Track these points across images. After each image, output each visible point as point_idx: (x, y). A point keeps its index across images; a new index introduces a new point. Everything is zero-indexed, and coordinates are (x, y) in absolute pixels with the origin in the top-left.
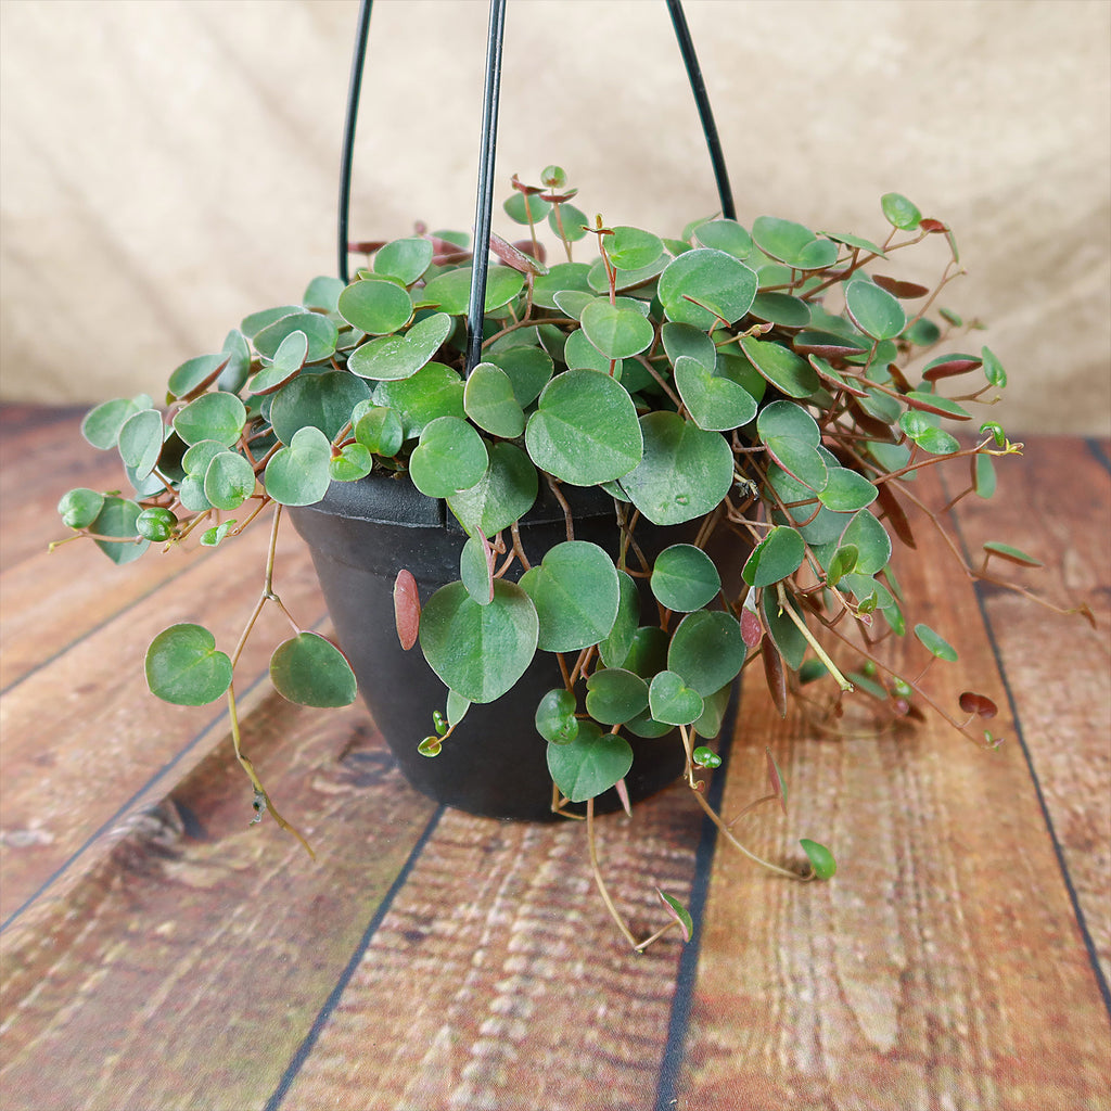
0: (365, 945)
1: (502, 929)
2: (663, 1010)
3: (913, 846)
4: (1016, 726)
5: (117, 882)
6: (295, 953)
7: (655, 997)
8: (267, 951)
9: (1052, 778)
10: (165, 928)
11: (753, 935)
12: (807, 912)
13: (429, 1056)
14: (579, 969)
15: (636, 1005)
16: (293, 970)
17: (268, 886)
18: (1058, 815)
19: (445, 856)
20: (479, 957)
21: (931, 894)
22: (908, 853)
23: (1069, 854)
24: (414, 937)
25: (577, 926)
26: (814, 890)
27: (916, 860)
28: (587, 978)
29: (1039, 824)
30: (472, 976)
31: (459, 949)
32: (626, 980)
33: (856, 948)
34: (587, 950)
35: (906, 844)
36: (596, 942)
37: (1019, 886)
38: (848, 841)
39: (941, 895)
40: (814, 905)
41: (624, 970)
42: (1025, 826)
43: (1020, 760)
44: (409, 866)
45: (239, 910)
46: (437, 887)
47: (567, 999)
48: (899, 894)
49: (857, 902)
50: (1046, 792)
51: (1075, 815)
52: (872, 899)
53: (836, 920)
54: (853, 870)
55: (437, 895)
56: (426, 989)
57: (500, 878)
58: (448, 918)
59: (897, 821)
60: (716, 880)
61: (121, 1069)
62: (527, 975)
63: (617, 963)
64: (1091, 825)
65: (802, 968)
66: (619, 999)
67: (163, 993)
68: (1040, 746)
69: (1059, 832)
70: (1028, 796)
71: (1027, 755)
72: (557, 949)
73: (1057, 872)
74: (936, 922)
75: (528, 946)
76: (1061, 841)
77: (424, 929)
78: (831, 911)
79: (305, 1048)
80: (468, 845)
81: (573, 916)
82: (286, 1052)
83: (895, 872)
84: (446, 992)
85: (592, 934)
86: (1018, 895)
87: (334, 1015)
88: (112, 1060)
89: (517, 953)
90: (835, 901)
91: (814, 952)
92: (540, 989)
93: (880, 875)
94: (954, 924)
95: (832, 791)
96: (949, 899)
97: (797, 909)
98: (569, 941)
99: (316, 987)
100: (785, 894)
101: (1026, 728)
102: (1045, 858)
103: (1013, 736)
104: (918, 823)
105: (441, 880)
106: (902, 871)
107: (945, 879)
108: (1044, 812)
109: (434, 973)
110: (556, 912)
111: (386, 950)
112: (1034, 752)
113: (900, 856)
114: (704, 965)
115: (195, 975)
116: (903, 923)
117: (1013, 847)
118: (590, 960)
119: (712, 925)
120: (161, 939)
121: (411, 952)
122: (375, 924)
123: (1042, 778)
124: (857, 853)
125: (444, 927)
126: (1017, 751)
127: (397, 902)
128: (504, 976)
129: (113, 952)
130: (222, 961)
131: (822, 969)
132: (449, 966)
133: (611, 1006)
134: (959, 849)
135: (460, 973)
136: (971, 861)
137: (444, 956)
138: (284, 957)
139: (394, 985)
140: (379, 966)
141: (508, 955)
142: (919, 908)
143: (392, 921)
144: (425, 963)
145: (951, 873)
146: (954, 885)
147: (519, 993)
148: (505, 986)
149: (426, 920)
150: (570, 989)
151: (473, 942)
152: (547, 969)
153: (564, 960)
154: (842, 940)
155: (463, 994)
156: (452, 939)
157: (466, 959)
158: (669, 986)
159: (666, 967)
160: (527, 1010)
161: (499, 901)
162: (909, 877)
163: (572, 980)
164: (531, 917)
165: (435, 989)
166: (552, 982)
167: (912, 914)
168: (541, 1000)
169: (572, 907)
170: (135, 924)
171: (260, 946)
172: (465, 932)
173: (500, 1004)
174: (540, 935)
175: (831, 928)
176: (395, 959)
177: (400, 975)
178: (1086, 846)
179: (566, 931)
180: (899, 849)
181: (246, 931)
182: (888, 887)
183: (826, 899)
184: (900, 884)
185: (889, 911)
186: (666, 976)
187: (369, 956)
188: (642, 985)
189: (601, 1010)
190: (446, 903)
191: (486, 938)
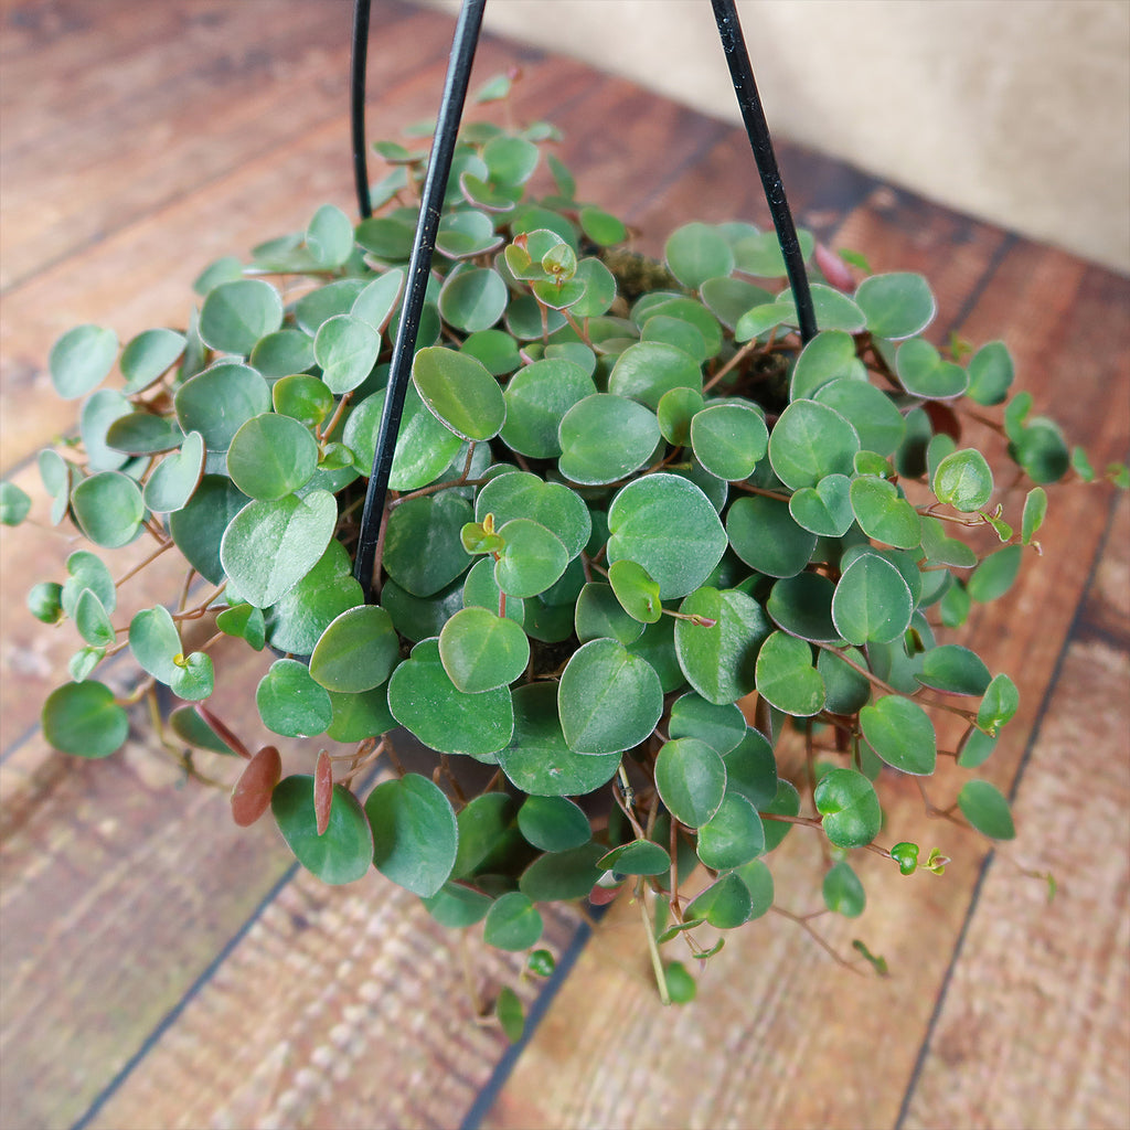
0: (256, 916)
1: (376, 943)
2: (466, 1096)
3: (787, 992)
4: (984, 865)
6: (199, 901)
7: (466, 1080)
8: (176, 892)
9: (978, 949)
10: (108, 827)
11: (585, 1043)
12: (646, 1034)
13: (262, 1069)
14: (419, 1020)
15: (449, 1082)
16: (191, 923)
17: (204, 810)
18: (953, 1006)
20: (344, 969)
21: (770, 1060)
22: (777, 998)
23: (932, 1063)
24: (300, 923)
25: (440, 971)
27: (780, 1010)
28: (421, 1036)
29: (926, 1008)
30: (331, 990)
31: (331, 953)
32: (452, 1050)
33: (665, 1098)
34: (436, 1001)
35: (782, 984)
36: (446, 995)
37: (857, 1084)
39: (779, 1061)
40: (657, 1031)
41: (456, 1038)
42: (911, 1008)
43: (958, 914)
45: (172, 828)
47: (395, 1053)
48: (741, 1047)
49: (697, 1042)
50: (959, 971)
51: (969, 1013)
52: (712, 1042)
54: (715, 1000)
56: (286, 991)
58: (336, 910)
59: (792, 950)
60: (586, 960)
61: (31, 981)
62: (375, 1009)
63: (455, 1026)
64: (975, 1036)
65: (606, 1102)
66: (437, 1071)
67: (84, 905)
68: (993, 900)
69: (941, 1029)
70: (936, 970)
71: (970, 911)
72: (410, 988)
73: (903, 1082)
74: (754, 1096)
75: (389, 974)
76: (935, 1042)
77: (311, 917)
78: (668, 1042)
79: (171, 1018)
81: (440, 955)
82: (155, 1014)
83: (750, 1014)
84: (303, 1002)
85: (447, 983)
86: (849, 1096)
87: (207, 991)
88: (26, 967)
89: (378, 979)
90: (678, 1031)
91: (626, 1088)
92: (378, 1029)
93: (736, 1015)
94: (769, 1107)
96: (783, 1074)
97: (638, 1028)
98: (426, 984)
99: (201, 948)
100: (638, 1002)
101: (996, 868)
102: (901, 1059)
103: (972, 876)
104: (808, 961)
106: (759, 1018)
107: (792, 1046)
108: (941, 995)
109: (300, 976)
110: (427, 942)
111: (270, 928)
112: (983, 907)
113: (767, 1000)
114: (527, 1060)
115: (113, 896)
116: (725, 1084)
117: (880, 1032)
118: (434, 1015)
119: (555, 1016)
120: (99, 840)
121: (290, 942)
122: (272, 896)
123: (967, 948)
124: (732, 977)
125: (330, 920)
126: (963, 899)
128: (356, 1000)
129: (60, 838)
130: (139, 886)
131: (623, 1110)
132: (316, 971)
133: (428, 1075)
134: (829, 1010)
135: (321, 983)
136: (832, 1034)
137: (315, 957)
138: (188, 905)
139: (264, 975)
140: (260, 947)
141: (369, 977)
142: (748, 1072)
143: (289, 895)
144: (297, 961)
145: (803, 1041)
146: (798, 1057)
147: (360, 1027)
148: (352, 1013)
149: (318, 905)
150: (402, 1042)
151: (345, 948)
152: (393, 1009)
153: (411, 1005)
154: (659, 1083)
155: (314, 1009)
156: (330, 939)
157: (332, 967)
158: (484, 1073)
159: (493, 1050)
160: (359, 1049)
161: (386, 908)
162: (761, 1030)
163: (407, 1032)
164: (405, 940)
165: (294, 995)
166: (392, 1026)
167: (739, 1077)
168: (376, 1044)
169: (443, 942)
170: (86, 811)
171: (174, 882)
172: (345, 933)
173: (340, 1033)
174: (404, 966)
175: (656, 1064)
176: (274, 944)
177: (272, 966)
178: (954, 1058)
179: (427, 970)
180: (772, 989)
181: (170, 857)
182: (735, 1034)
183: (670, 1024)
184: (748, 1034)
185: (719, 1065)
186: (488, 1060)
187: (256, 931)
188: (465, 1062)
189: (416, 1078)
190: (342, 891)
191: (358, 949)
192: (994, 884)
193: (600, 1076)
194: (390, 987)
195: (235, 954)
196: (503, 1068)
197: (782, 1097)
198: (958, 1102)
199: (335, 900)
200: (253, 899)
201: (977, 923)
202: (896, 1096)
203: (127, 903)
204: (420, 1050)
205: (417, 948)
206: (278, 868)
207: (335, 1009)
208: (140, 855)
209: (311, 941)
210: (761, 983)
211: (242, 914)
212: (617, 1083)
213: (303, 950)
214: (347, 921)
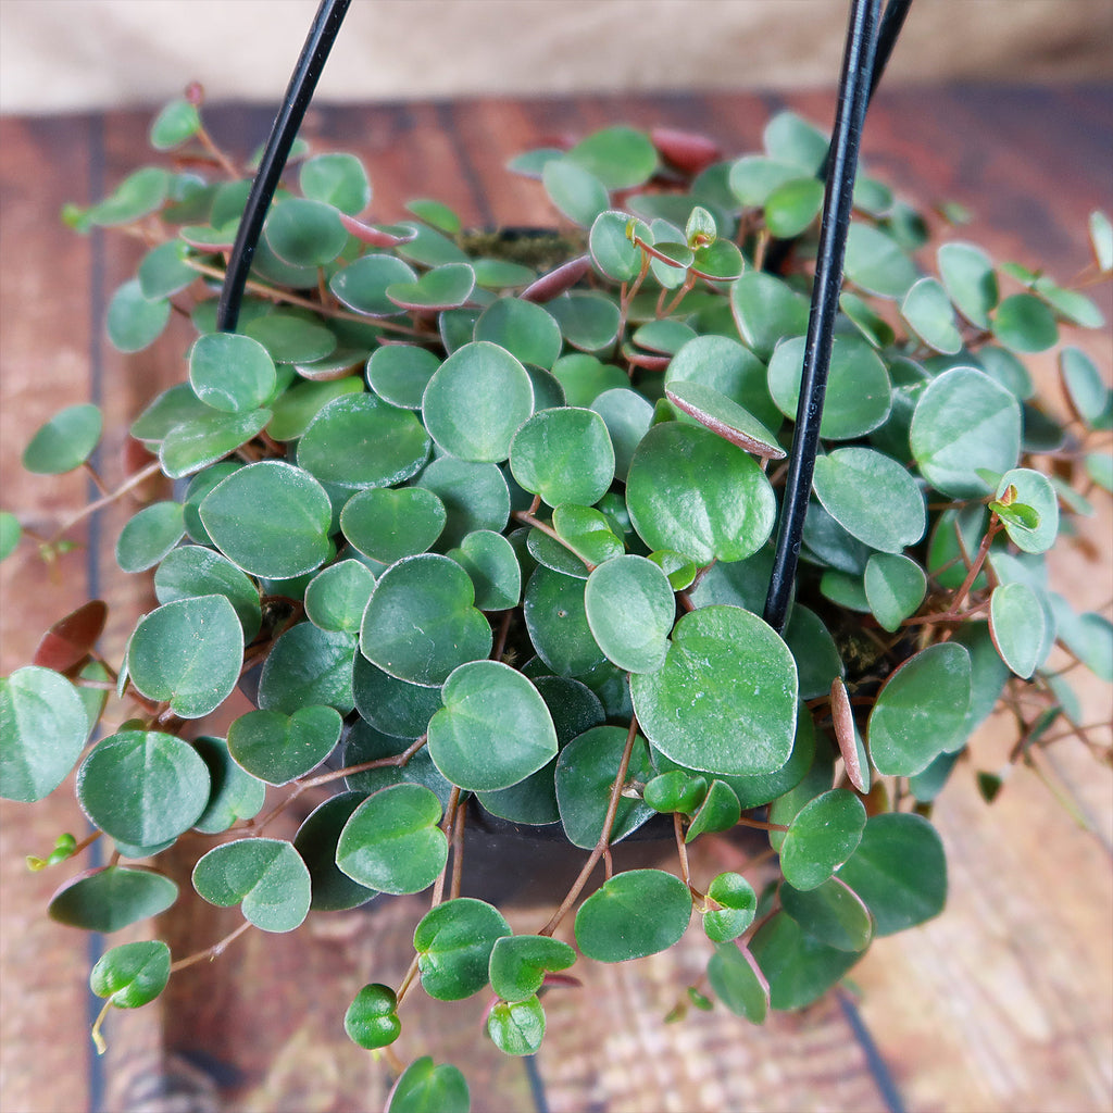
1: (670, 1055)
2: (863, 1084)
14: (771, 1072)
15: (843, 1090)
20: (673, 1102)
28: (789, 1081)
31: (648, 1102)
32: (818, 1064)
34: (765, 1044)
41: (810, 1051)
55: (575, 1038)
58: (608, 1066)
62: (733, 1103)
63: (798, 1045)
66: (827, 1091)
72: (736, 1057)
75: (709, 1066)
77: (597, 1096)
89: (705, 1079)
98: (743, 1040)
118: (779, 1054)
125: (614, 1080)
127: (547, 1072)
133: (826, 1101)
141: (697, 1086)
143: (558, 1100)
149: (590, 1080)
150: (781, 1101)
151: (652, 1085)
152: (744, 1086)
153: (753, 1067)
156: (633, 1094)
159: (839, 1030)
161: (642, 1019)
163: (774, 1091)
166: (759, 1099)
172: (638, 1076)
174: (712, 1046)
188: (834, 1062)
190: (591, 1046)
191: (663, 1074)
194: (721, 1074)
199: (596, 1060)
204: (801, 1091)
214: (627, 1064)
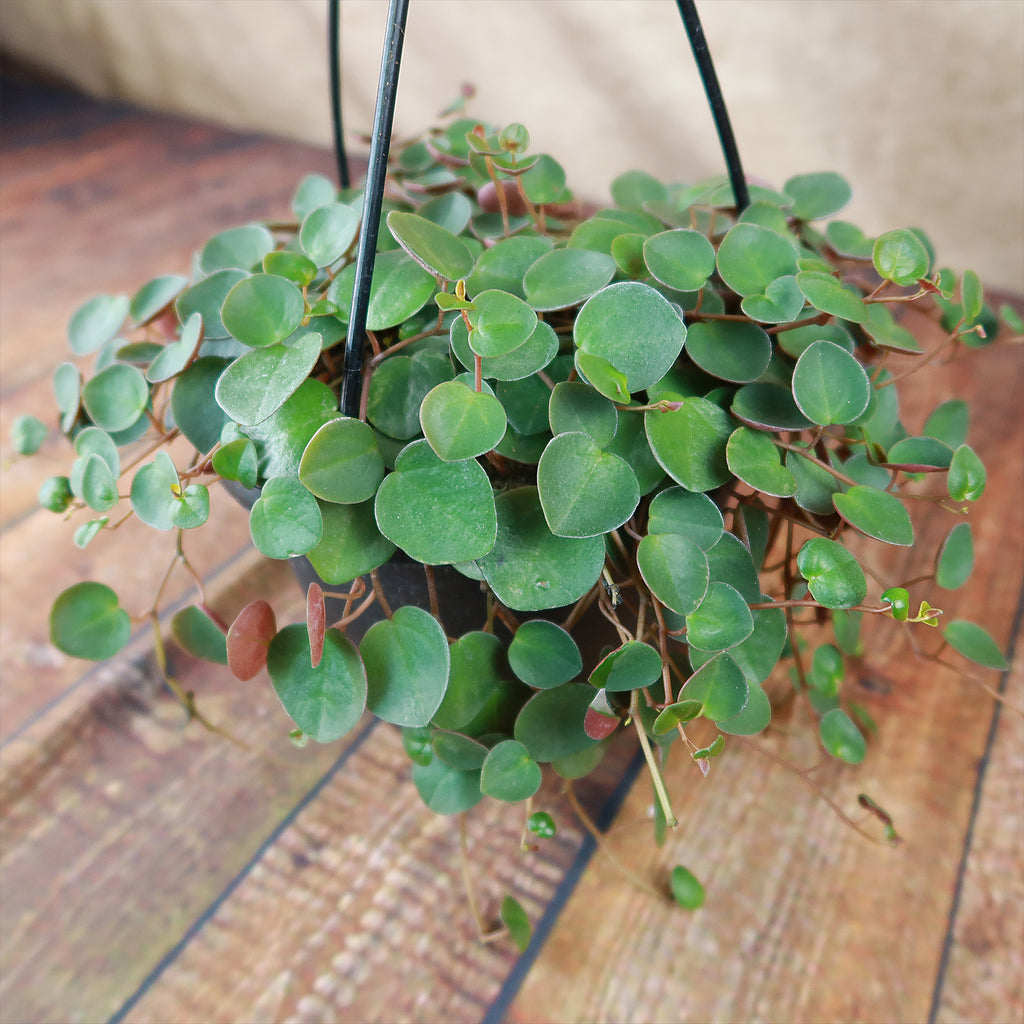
0: (257, 858)
1: (377, 876)
2: (475, 1013)
3: (798, 894)
4: (980, 766)
5: (88, 731)
6: (200, 849)
7: (475, 998)
8: (178, 841)
9: (988, 845)
10: (113, 788)
11: (595, 954)
12: (657, 943)
13: (263, 1000)
14: (423, 943)
15: (456, 1001)
16: (193, 868)
17: (206, 768)
18: (971, 896)
19: (362, 774)
20: (346, 901)
21: (788, 959)
22: (788, 901)
23: (958, 953)
24: (300, 861)
25: (442, 896)
26: (676, 917)
27: (793, 912)
28: (426, 958)
29: (944, 900)
30: (333, 921)
31: (332, 886)
32: (458, 970)
33: (683, 1003)
34: (439, 924)
35: (792, 888)
36: (449, 918)
37: (883, 978)
38: (737, 867)
39: (799, 960)
40: (669, 939)
41: (462, 958)
42: (928, 901)
43: (963, 812)
44: (327, 779)
45: (176, 786)
46: (342, 809)
47: (399, 976)
48: (757, 949)
49: (710, 947)
50: (972, 864)
51: (990, 903)
52: (727, 947)
53: (680, 963)
54: (725, 906)
55: (337, 818)
56: (288, 924)
57: (397, 816)
58: (336, 848)
59: (798, 855)
60: (589, 877)
61: (32, 931)
62: (378, 936)
63: (460, 947)
64: (999, 924)
65: (622, 1011)
66: (444, 991)
67: (87, 859)
68: (996, 798)
69: (961, 920)
70: (949, 865)
71: (975, 809)
72: (413, 914)
73: (931, 973)
74: (776, 996)
75: (391, 903)
76: (958, 933)
77: (312, 855)
78: (680, 949)
79: (172, 956)
80: (384, 767)
81: (442, 881)
82: (155, 954)
83: (763, 918)
84: (304, 933)
85: (450, 907)
86: (876, 989)
87: (208, 930)
88: (27, 918)
89: (380, 908)
90: (690, 938)
91: (641, 994)
92: (381, 955)
93: (748, 919)
94: (793, 1006)
95: (748, 797)
96: (803, 972)
97: (649, 937)
98: (428, 910)
99: (202, 891)
100: (646, 914)
101: (993, 769)
102: (927, 950)
103: (971, 776)
104: (816, 864)
105: (348, 802)
106: (773, 920)
107: (811, 945)
108: (957, 888)
109: (302, 909)
110: (428, 870)
111: (271, 868)
112: (986, 804)
113: (778, 903)
114: (536, 975)
115: (117, 849)
116: (744, 986)
117: (900, 926)
118: (438, 937)
119: (562, 931)
120: (105, 801)
121: (291, 879)
122: (273, 838)
123: (977, 843)
124: (739, 884)
125: (330, 857)
126: (966, 798)
127: (302, 818)
128: (358, 929)
129: (67, 801)
130: (143, 838)
131: (641, 1016)
132: (317, 904)
133: (434, 995)
134: (844, 909)
135: (323, 915)
136: (849, 931)
137: (317, 891)
138: (190, 851)
139: (265, 911)
140: (261, 885)
141: (370, 906)
142: (767, 973)
143: (290, 837)
144: (299, 895)
145: (821, 939)
146: (817, 955)
147: (363, 954)
148: (355, 942)
149: (318, 845)
150: (406, 965)
151: (347, 882)
152: (397, 936)
153: (414, 929)
154: (675, 989)
155: (316, 939)
156: (331, 874)
157: (333, 899)
158: (493, 990)
159: (502, 967)
160: (362, 975)
161: (386, 843)
162: (776, 932)
163: (412, 955)
164: (406, 870)
165: (295, 927)
166: (395, 950)
167: (758, 978)
168: (378, 969)
169: (445, 870)
170: (92, 777)
171: (176, 832)
172: (346, 868)
173: (342, 960)
174: (406, 894)
175: (670, 970)
176: (276, 881)
177: (273, 902)
178: (981, 947)
179: (429, 896)
180: (782, 892)
181: (173, 811)
182: (749, 937)
183: (682, 932)
184: (763, 936)
185: (736, 967)
186: (495, 977)
187: (257, 872)
188: (471, 980)
189: (422, 998)
190: (341, 830)
191: (360, 881)
192: (993, 783)
193: (613, 986)
194: (392, 914)
195: (236, 893)
196: (511, 985)
197: (805, 996)
198: (993, 989)
199: (335, 839)
200: (254, 842)
201: (983, 819)
202: (927, 987)
203: (129, 854)
204: (424, 972)
205: (418, 876)
206: (278, 814)
207: (337, 939)
208: (144, 811)
209: (312, 877)
210: (770, 889)
211: (243, 857)
212: (632, 990)
213: (305, 886)
214: (347, 857)
